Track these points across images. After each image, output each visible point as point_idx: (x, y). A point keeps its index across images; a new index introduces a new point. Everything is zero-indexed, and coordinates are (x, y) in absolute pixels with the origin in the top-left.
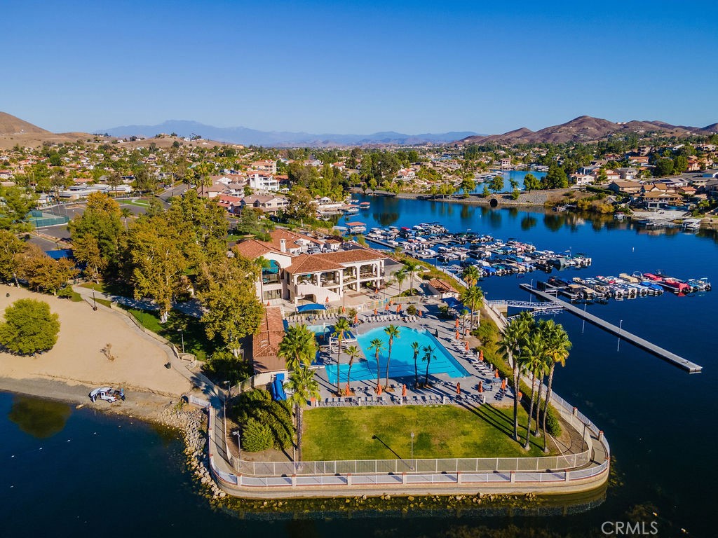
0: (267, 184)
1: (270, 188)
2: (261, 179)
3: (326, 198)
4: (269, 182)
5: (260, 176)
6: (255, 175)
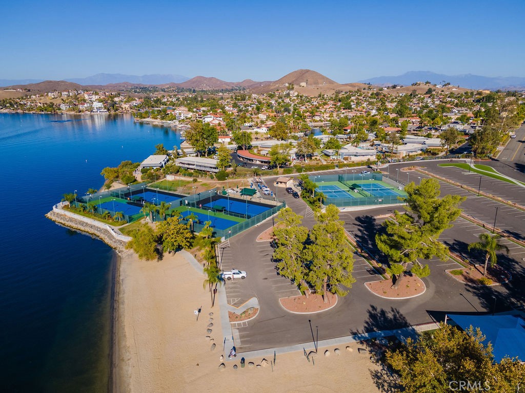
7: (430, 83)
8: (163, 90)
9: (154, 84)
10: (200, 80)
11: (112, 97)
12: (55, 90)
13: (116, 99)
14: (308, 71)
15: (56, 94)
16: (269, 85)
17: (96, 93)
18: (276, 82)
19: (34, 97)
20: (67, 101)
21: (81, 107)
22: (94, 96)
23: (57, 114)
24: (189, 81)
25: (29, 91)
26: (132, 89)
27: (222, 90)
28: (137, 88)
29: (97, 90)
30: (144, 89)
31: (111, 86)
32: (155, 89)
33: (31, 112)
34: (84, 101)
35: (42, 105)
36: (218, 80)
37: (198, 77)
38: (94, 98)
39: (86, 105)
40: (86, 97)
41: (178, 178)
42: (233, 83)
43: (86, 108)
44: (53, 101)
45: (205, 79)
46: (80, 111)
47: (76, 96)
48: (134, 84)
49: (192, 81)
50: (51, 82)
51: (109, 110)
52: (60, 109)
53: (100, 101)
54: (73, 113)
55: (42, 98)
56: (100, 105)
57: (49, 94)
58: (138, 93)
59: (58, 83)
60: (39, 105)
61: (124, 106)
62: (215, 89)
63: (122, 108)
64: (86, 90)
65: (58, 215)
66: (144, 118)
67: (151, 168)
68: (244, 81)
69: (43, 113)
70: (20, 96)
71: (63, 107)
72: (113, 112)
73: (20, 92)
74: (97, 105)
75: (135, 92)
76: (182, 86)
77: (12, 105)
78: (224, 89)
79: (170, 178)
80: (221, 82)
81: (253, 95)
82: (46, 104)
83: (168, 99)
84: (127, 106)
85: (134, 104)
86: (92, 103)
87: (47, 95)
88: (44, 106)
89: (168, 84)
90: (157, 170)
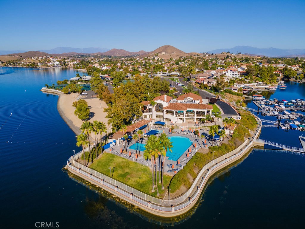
0: (233, 74)
1: (234, 76)
2: (231, 72)
3: (261, 83)
4: (234, 73)
5: (231, 71)
6: (229, 70)
7: (229, 53)
8: (94, 56)
9: (89, 53)
10: (115, 51)
11: (64, 59)
12: (35, 56)
13: (66, 61)
14: (169, 46)
15: (36, 58)
16: (149, 54)
17: (56, 57)
18: (152, 52)
19: (24, 59)
20: (41, 62)
21: (48, 64)
22: (55, 59)
23: (37, 67)
24: (109, 51)
25: (21, 56)
26: (77, 56)
27: (126, 56)
28: (79, 55)
29: (57, 56)
30: (83, 56)
31: (65, 54)
32: (89, 56)
33: (24, 67)
34: (50, 61)
35: (29, 63)
36: (125, 51)
37: (114, 49)
38: (55, 60)
39: (51, 63)
40: (51, 59)
41: (82, 83)
42: (133, 53)
43: (51, 65)
44: (34, 61)
45: (118, 50)
46: (48, 66)
47: (46, 59)
48: (78, 53)
49: (110, 52)
50: (32, 52)
51: (62, 66)
52: (38, 65)
53: (58, 61)
54: (44, 67)
55: (29, 60)
56: (58, 63)
57: (32, 58)
58: (79, 58)
59: (36, 52)
60: (28, 63)
61: (70, 64)
62: (122, 56)
63: (69, 65)
64: (51, 56)
65: (43, 90)
66: (79, 69)
67: (73, 80)
68: (140, 51)
69: (30, 67)
70: (16, 59)
71: (40, 64)
72: (64, 67)
73: (16, 57)
74: (56, 63)
75: (78, 57)
76: (105, 54)
77: (14, 63)
78: (127, 56)
79: (79, 83)
80: (127, 52)
81: (137, 59)
82: (31, 63)
83: (94, 61)
84: (72, 64)
85: (75, 63)
86: (54, 63)
87: (31, 59)
88: (30, 64)
89: (97, 53)
90: (75, 81)
